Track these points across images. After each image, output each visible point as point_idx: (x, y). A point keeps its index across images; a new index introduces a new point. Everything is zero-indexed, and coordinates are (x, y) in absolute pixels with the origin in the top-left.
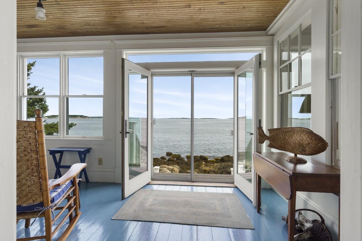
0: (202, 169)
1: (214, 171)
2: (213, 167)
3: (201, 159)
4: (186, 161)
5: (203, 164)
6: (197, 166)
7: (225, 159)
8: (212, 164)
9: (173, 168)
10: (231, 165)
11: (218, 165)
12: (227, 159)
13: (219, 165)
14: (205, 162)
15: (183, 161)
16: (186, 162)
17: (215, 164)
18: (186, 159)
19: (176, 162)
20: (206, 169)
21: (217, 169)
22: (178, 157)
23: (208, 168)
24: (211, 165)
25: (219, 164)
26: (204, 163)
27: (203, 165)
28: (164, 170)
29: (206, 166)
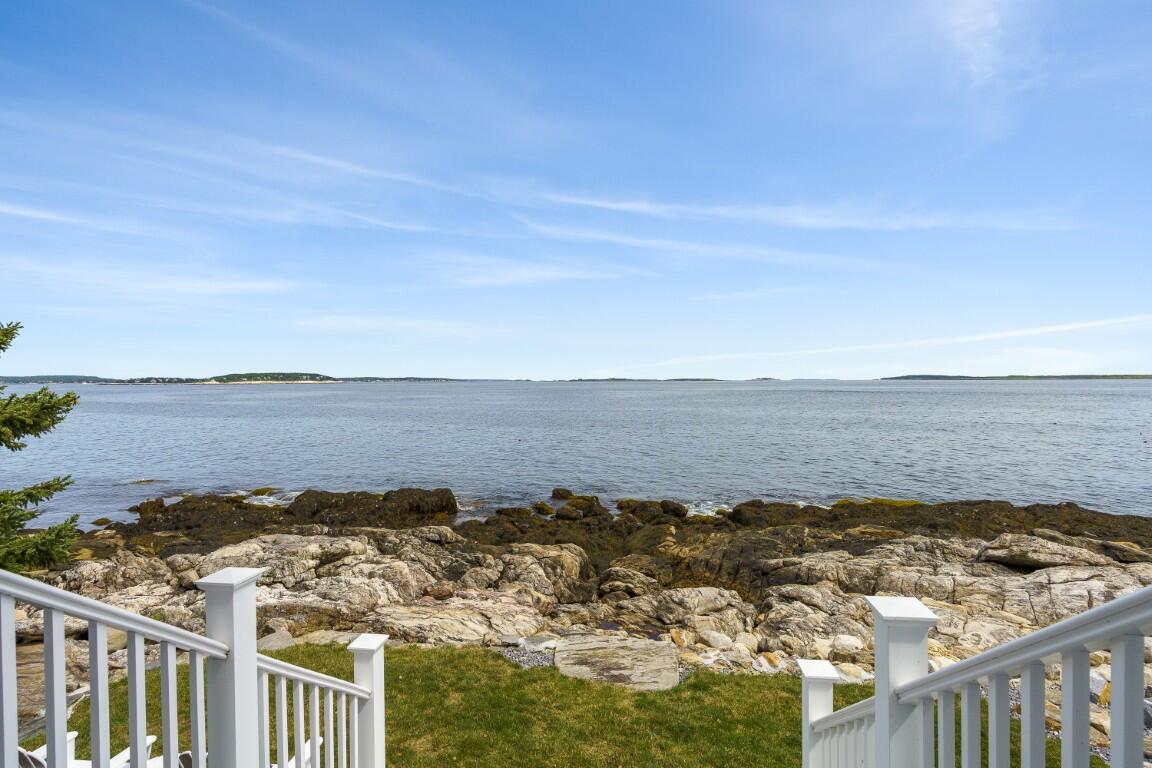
0: (665, 553)
1: (707, 562)
2: (706, 548)
3: (665, 512)
4: (616, 518)
5: (671, 535)
6: (650, 542)
7: (748, 513)
8: (701, 536)
9: (559, 556)
10: (767, 541)
11: (721, 541)
12: (755, 515)
13: (726, 540)
14: (677, 527)
15: (605, 520)
16: (616, 522)
17: (713, 535)
18: (614, 512)
19: (581, 523)
20: (681, 555)
21: (719, 554)
22: (590, 507)
23: (687, 549)
24: (696, 541)
25: (725, 536)
26: (673, 529)
27: (670, 538)
28: (523, 566)
29: (681, 540)
